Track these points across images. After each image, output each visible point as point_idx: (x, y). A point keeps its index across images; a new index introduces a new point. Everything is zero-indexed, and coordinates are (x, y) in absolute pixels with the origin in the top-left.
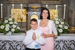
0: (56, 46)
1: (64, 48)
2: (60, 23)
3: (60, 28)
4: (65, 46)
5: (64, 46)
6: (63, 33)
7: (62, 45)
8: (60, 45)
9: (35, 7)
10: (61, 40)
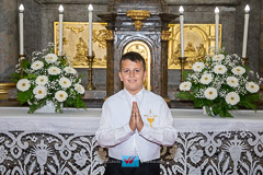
0: (217, 154)
1: (246, 161)
2: (230, 73)
3: (231, 89)
4: (249, 154)
5: (243, 154)
6: (240, 106)
7: (236, 149)
8: (230, 150)
9: (141, 12)
10: (233, 133)
